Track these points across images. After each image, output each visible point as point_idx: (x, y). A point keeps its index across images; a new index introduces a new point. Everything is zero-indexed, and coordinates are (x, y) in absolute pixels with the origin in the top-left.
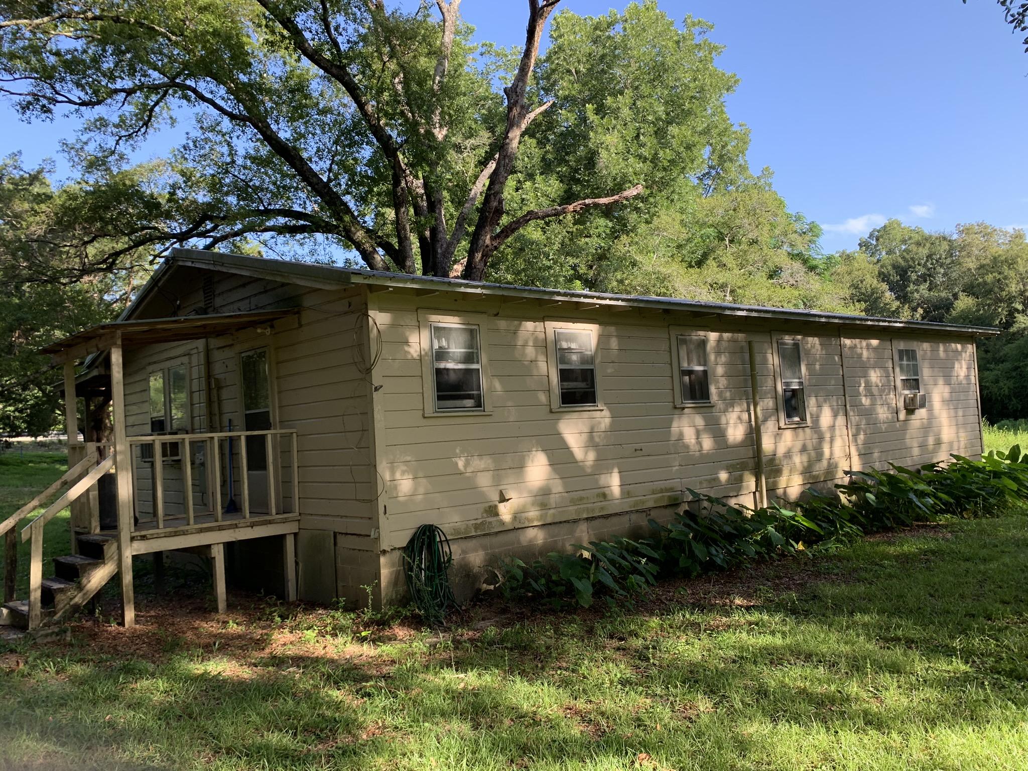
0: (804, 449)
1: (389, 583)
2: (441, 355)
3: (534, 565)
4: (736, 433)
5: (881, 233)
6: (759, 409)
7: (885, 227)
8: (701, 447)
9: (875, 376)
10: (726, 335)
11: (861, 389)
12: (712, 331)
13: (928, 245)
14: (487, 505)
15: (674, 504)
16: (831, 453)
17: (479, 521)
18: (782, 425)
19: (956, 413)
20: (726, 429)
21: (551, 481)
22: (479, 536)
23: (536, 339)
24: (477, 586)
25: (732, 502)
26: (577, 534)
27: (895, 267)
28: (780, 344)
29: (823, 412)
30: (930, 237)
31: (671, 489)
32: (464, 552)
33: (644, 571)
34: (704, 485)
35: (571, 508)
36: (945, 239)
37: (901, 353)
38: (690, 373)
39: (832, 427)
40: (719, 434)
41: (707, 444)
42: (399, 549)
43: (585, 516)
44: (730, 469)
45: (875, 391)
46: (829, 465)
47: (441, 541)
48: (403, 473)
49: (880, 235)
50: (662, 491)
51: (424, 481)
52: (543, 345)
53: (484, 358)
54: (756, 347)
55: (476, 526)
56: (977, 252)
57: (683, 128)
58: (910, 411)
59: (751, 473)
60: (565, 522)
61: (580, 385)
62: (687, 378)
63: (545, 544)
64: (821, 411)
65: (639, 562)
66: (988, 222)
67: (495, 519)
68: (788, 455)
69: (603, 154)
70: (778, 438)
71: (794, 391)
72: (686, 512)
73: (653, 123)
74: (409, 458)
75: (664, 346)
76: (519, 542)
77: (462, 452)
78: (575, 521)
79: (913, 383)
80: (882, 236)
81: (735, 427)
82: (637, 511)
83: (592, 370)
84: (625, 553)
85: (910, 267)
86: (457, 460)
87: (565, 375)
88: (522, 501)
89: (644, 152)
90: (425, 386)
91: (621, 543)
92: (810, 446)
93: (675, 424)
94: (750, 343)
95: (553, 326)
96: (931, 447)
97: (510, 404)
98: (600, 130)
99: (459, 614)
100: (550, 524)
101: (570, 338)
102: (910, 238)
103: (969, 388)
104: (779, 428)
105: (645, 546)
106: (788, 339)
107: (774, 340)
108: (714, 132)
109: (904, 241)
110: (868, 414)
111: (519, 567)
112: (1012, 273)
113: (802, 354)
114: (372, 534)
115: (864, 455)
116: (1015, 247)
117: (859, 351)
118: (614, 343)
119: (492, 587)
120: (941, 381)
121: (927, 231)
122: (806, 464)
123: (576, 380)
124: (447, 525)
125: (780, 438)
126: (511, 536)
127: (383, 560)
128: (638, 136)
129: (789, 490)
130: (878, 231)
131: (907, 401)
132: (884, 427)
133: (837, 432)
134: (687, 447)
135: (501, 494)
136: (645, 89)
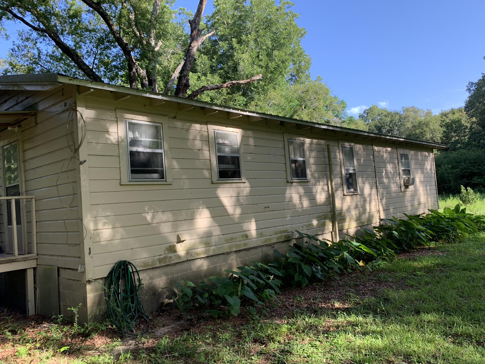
0: (356, 207)
1: (94, 303)
2: (134, 142)
3: (200, 285)
4: (321, 197)
5: (369, 111)
6: (333, 183)
7: (371, 108)
8: (302, 205)
9: (390, 167)
10: (315, 141)
11: (384, 174)
12: (308, 138)
13: (390, 116)
14: (168, 245)
15: (288, 240)
16: (370, 209)
17: (162, 257)
18: (345, 193)
19: (426, 188)
20: (315, 195)
21: (212, 228)
22: (162, 267)
23: (202, 136)
24: (161, 301)
25: (320, 238)
26: (229, 262)
27: (376, 126)
28: (343, 147)
29: (366, 186)
30: (391, 113)
31: (286, 231)
32: (151, 278)
33: (274, 286)
34: (305, 228)
35: (225, 245)
36: (397, 114)
37: (401, 155)
38: (295, 162)
39: (370, 195)
40: (312, 198)
41: (306, 203)
42: (101, 279)
43: (234, 249)
44: (319, 218)
45: (390, 175)
46: (369, 215)
47: (133, 272)
48: (104, 224)
49: (368, 112)
50: (281, 232)
51: (121, 230)
52: (207, 140)
53: (166, 145)
54: (331, 148)
55: (160, 261)
56: (411, 120)
57: (281, 52)
58: (407, 187)
59: (330, 221)
60: (222, 254)
61: (231, 167)
62: (293, 165)
63: (208, 270)
64: (364, 185)
65: (269, 279)
66: (416, 106)
67: (174, 254)
68: (349, 210)
69: (242, 63)
70: (343, 200)
71: (350, 174)
72: (295, 245)
73: (266, 49)
74: (108, 214)
75: (281, 145)
76: (191, 269)
77: (150, 209)
78: (228, 253)
79: (407, 172)
80: (369, 113)
81: (321, 194)
82: (266, 245)
83: (238, 158)
84: (260, 273)
85: (382, 126)
86: (146, 215)
87: (221, 160)
88: (192, 241)
89: (262, 63)
90: (122, 162)
91: (256, 266)
92: (359, 206)
93: (288, 192)
94: (328, 145)
95: (213, 128)
96: (416, 206)
97: (184, 177)
98: (239, 51)
99: (147, 323)
100: (212, 256)
101: (224, 136)
102: (382, 114)
103: (432, 175)
104: (344, 195)
105: (273, 268)
106: (347, 145)
107: (340, 145)
108: (296, 55)
109: (379, 115)
110: (387, 188)
111: (189, 287)
112: (427, 129)
113: (354, 154)
114: (79, 268)
115: (386, 210)
116: (428, 117)
117: (382, 153)
118: (251, 141)
119: (172, 301)
120: (419, 171)
121: (389, 111)
122: (358, 215)
123: (228, 164)
124: (138, 261)
125: (344, 200)
126: (185, 265)
127: (88, 287)
128: (258, 56)
129: (349, 230)
130: (368, 110)
131: (405, 181)
132: (394, 195)
133: (373, 198)
134: (294, 205)
135: (178, 237)
136: (261, 32)
